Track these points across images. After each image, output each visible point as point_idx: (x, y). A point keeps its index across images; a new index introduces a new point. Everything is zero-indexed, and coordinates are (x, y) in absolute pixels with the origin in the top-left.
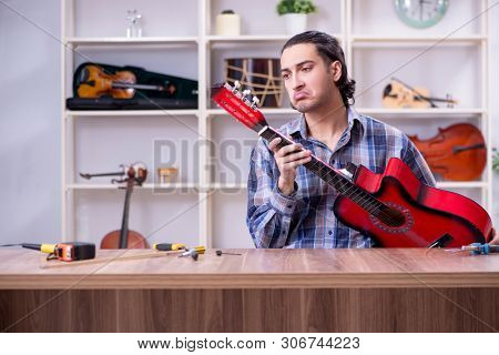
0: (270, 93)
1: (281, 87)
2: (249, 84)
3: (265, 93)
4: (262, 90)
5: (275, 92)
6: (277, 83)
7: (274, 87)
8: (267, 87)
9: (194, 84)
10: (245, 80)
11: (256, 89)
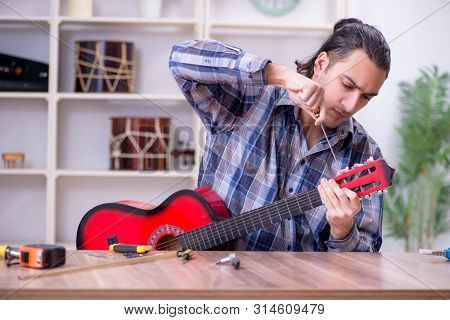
0: (123, 78)
1: (133, 72)
2: (102, 67)
3: (118, 77)
4: (115, 74)
5: (127, 77)
6: (130, 67)
7: (127, 71)
8: (120, 71)
9: (45, 67)
10: (98, 63)
11: (109, 73)
